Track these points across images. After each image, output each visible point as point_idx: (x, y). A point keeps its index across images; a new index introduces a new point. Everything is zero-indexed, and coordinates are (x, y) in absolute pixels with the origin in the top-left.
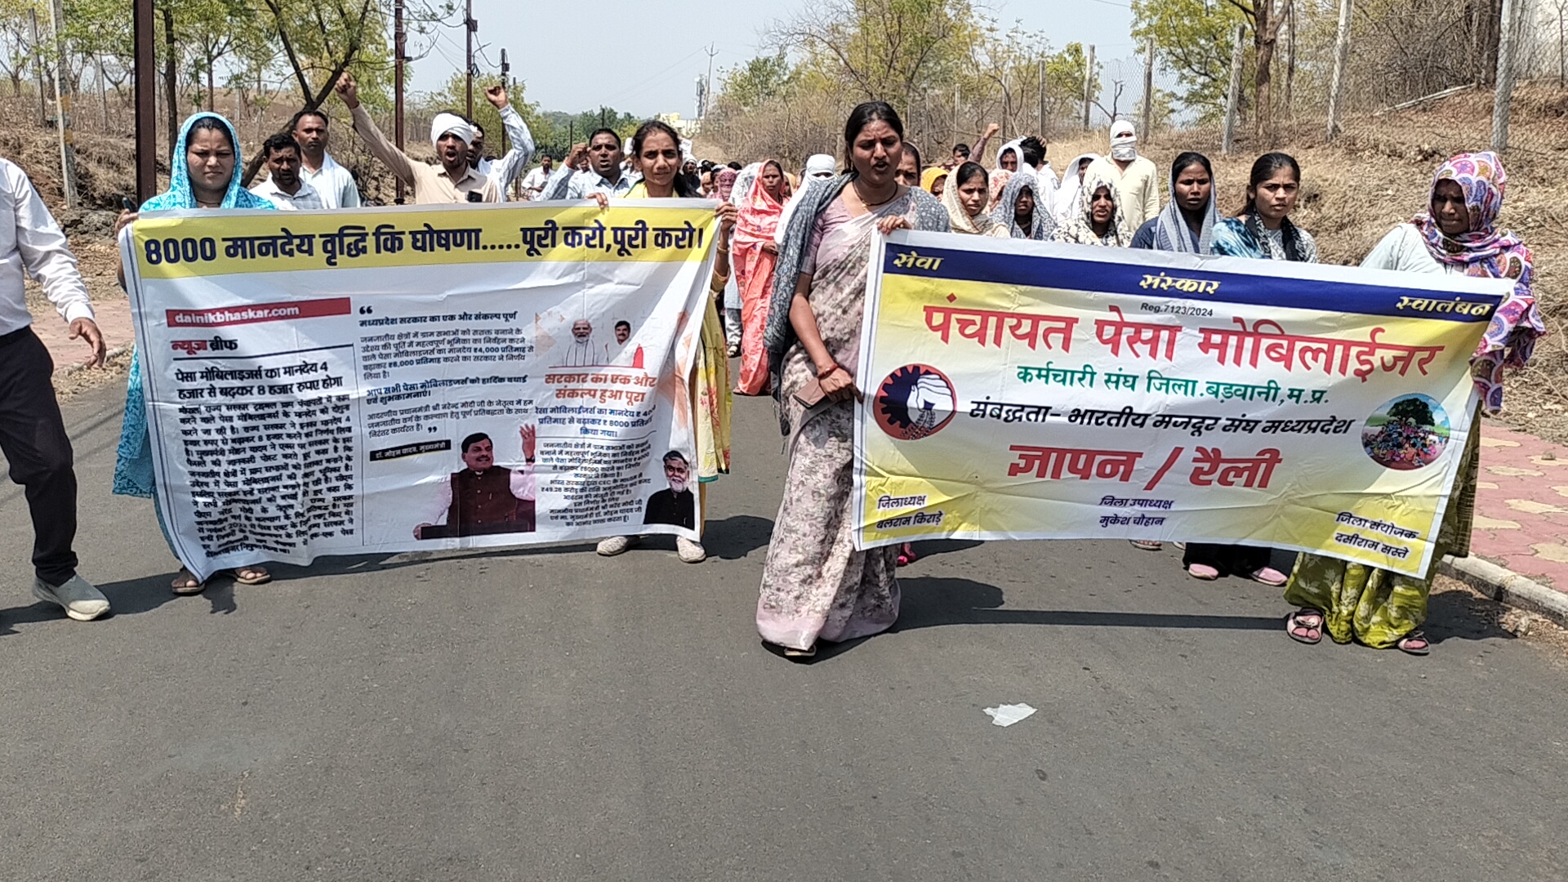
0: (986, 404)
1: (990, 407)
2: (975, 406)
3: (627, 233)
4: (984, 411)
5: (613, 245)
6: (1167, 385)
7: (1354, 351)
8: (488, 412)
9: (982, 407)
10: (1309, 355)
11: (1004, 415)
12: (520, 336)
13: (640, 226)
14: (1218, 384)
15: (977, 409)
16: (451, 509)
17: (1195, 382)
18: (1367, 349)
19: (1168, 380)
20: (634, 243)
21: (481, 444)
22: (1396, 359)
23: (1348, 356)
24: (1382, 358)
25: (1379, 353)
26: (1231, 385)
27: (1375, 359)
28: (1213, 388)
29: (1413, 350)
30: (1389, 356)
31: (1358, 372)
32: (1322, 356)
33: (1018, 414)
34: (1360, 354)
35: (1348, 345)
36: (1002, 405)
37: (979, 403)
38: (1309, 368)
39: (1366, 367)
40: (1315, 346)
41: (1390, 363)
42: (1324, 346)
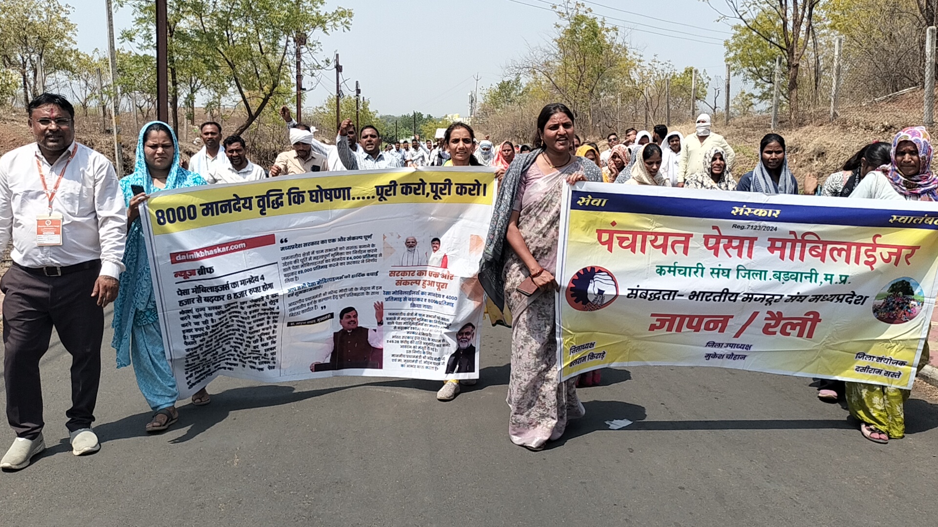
0: (637, 290)
1: (639, 292)
4: (636, 294)
6: (749, 274)
7: (863, 249)
8: (355, 294)
9: (634, 292)
10: (835, 253)
11: (648, 296)
14: (780, 272)
15: (632, 293)
16: (333, 354)
17: (766, 272)
18: (871, 248)
19: (750, 271)
21: (351, 313)
22: (890, 254)
23: (860, 252)
24: (881, 253)
25: (879, 250)
26: (788, 273)
27: (877, 254)
28: (777, 275)
29: (900, 248)
30: (885, 252)
31: (867, 263)
32: (844, 253)
33: (657, 296)
34: (867, 251)
35: (859, 246)
36: (648, 290)
37: (632, 290)
38: (836, 261)
39: (871, 259)
40: (839, 247)
41: (886, 257)
42: (845, 247)
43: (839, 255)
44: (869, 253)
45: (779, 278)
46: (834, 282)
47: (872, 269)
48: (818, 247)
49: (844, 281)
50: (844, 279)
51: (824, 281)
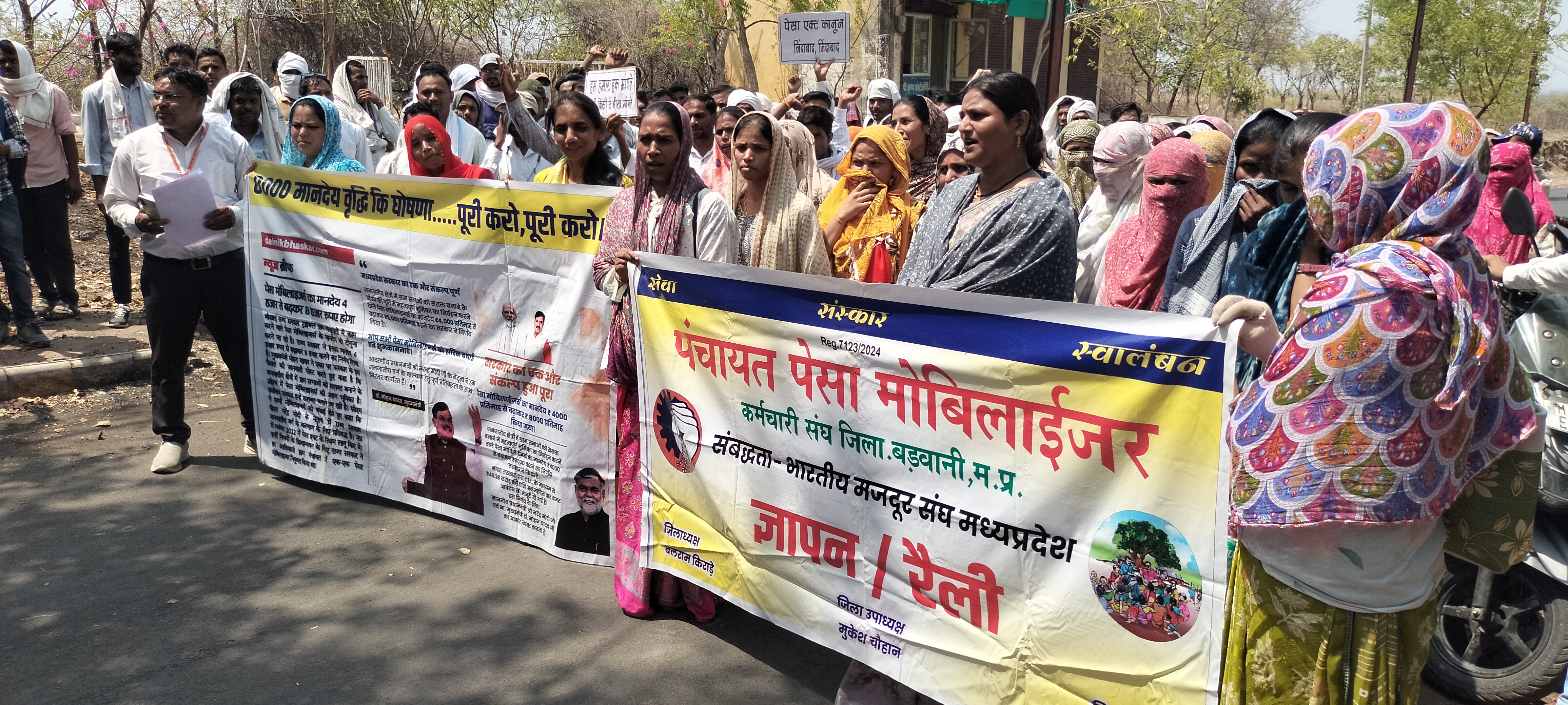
0: (728, 439)
1: (730, 443)
2: (717, 440)
3: (538, 218)
4: (724, 446)
5: (526, 230)
6: (858, 440)
7: (1037, 417)
8: (448, 383)
9: (723, 442)
10: (987, 418)
11: (741, 453)
12: (465, 312)
13: (548, 212)
14: (904, 446)
15: (719, 444)
16: (427, 469)
17: (882, 441)
18: (1051, 417)
19: (858, 435)
20: (544, 229)
21: (443, 413)
22: (1089, 436)
23: (1031, 424)
24: (1070, 432)
25: (1067, 423)
26: (916, 449)
27: (1062, 432)
28: (901, 449)
29: (1107, 424)
30: (1079, 428)
31: (1045, 450)
32: (1002, 421)
33: (751, 455)
34: (1044, 423)
35: (1029, 408)
36: (740, 442)
37: (721, 438)
38: (990, 437)
39: (1053, 444)
40: (992, 406)
41: (1080, 443)
42: (1003, 408)
43: (995, 424)
44: (1048, 428)
45: (902, 457)
46: (991, 483)
47: (1056, 467)
48: (955, 402)
49: (1008, 487)
50: (1008, 480)
51: (974, 478)
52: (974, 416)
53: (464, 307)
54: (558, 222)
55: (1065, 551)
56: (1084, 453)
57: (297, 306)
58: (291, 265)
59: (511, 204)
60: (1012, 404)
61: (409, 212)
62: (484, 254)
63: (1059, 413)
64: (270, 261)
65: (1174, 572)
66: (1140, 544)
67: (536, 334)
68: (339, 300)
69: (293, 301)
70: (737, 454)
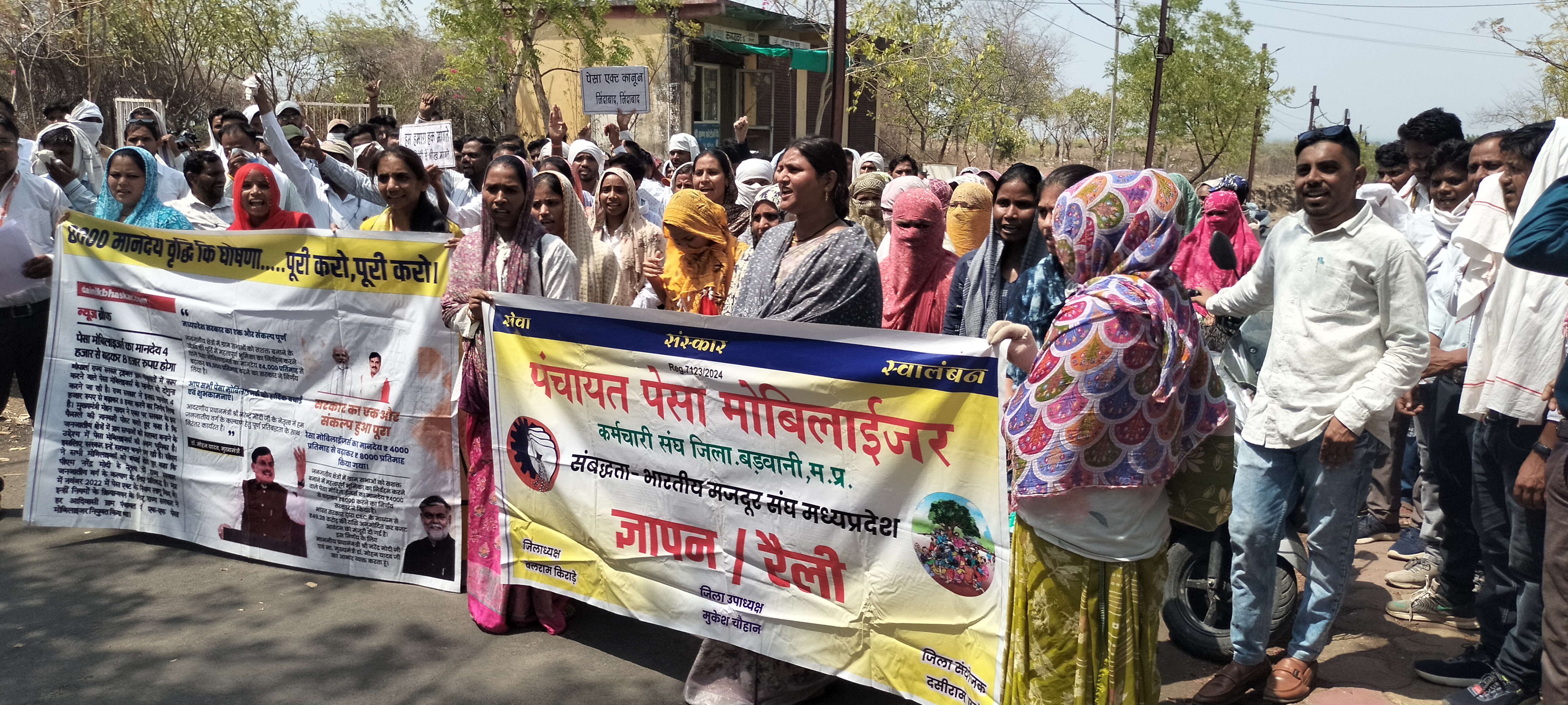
0: (585, 458)
1: (588, 461)
2: (575, 459)
3: (368, 264)
4: (583, 464)
5: (357, 276)
6: (708, 451)
7: (858, 423)
8: (272, 428)
9: (581, 460)
10: (817, 426)
11: (599, 469)
12: (292, 357)
13: (379, 258)
14: (749, 453)
15: (577, 462)
16: (244, 515)
17: (729, 449)
18: (869, 422)
19: (708, 446)
20: (376, 274)
21: (265, 457)
22: (900, 436)
23: (853, 428)
24: (885, 433)
25: (882, 426)
26: (760, 455)
27: (879, 433)
28: (746, 456)
29: (914, 426)
30: (892, 430)
31: (867, 449)
32: (830, 428)
33: (609, 470)
34: (863, 427)
35: (851, 416)
36: (597, 459)
37: (579, 457)
38: (821, 441)
39: (873, 444)
40: (820, 415)
41: (894, 441)
42: (829, 417)
43: (824, 430)
44: (868, 431)
45: (748, 462)
46: (826, 479)
47: (877, 463)
48: (790, 414)
49: (840, 481)
50: (839, 475)
51: (811, 475)
52: (806, 425)
53: (290, 353)
54: (389, 268)
55: (892, 529)
56: (898, 449)
57: (115, 355)
58: (109, 314)
59: (339, 252)
60: (837, 413)
61: (237, 261)
62: (313, 300)
63: (876, 419)
64: (87, 310)
65: (976, 540)
66: (949, 519)
67: (373, 374)
68: (160, 348)
69: (111, 350)
70: (595, 470)
